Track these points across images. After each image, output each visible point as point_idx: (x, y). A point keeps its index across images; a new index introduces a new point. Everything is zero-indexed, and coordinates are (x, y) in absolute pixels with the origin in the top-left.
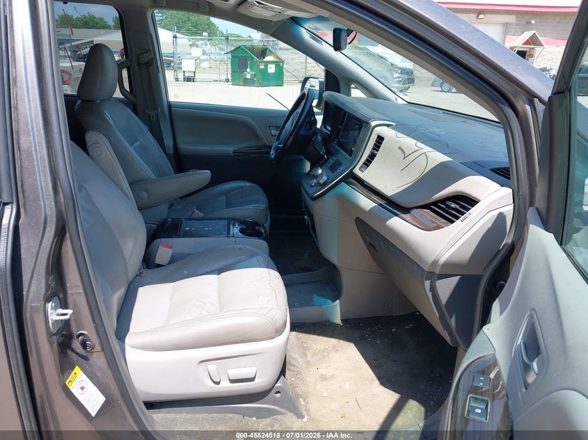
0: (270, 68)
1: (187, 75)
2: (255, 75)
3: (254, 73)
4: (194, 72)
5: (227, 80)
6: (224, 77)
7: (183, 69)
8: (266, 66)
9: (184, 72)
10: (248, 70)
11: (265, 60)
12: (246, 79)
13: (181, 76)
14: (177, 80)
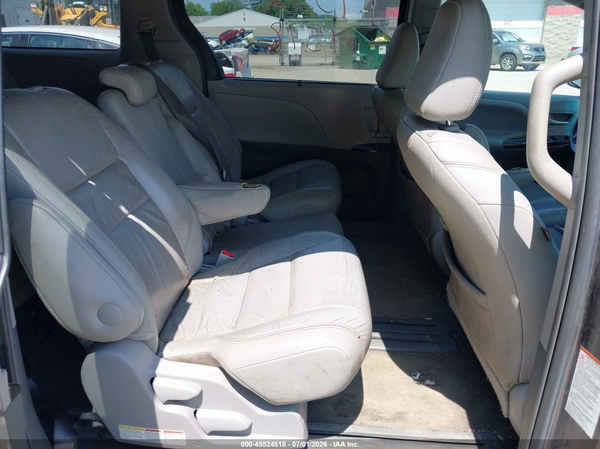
0: (381, 49)
1: (292, 59)
2: (364, 57)
3: (364, 55)
4: (300, 56)
5: (333, 64)
6: (329, 61)
7: (289, 54)
8: (377, 47)
9: (290, 56)
10: (358, 52)
11: (376, 40)
12: (354, 61)
13: (286, 61)
14: (282, 64)
